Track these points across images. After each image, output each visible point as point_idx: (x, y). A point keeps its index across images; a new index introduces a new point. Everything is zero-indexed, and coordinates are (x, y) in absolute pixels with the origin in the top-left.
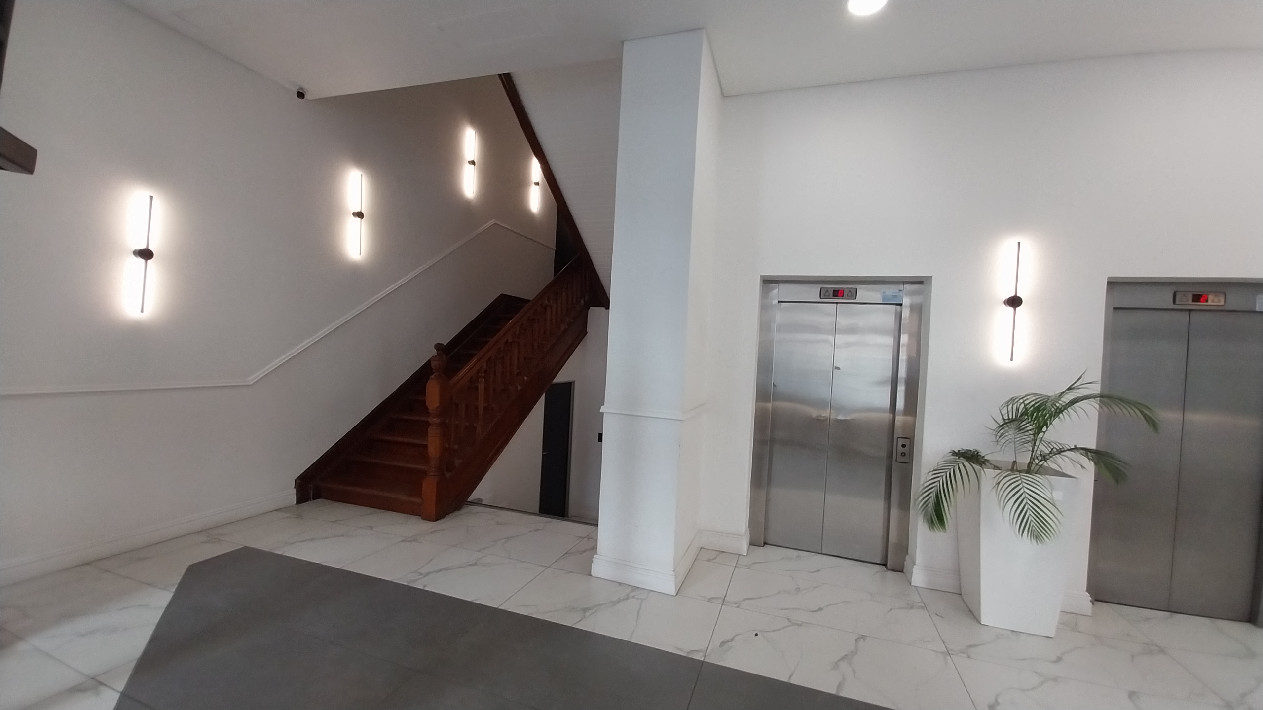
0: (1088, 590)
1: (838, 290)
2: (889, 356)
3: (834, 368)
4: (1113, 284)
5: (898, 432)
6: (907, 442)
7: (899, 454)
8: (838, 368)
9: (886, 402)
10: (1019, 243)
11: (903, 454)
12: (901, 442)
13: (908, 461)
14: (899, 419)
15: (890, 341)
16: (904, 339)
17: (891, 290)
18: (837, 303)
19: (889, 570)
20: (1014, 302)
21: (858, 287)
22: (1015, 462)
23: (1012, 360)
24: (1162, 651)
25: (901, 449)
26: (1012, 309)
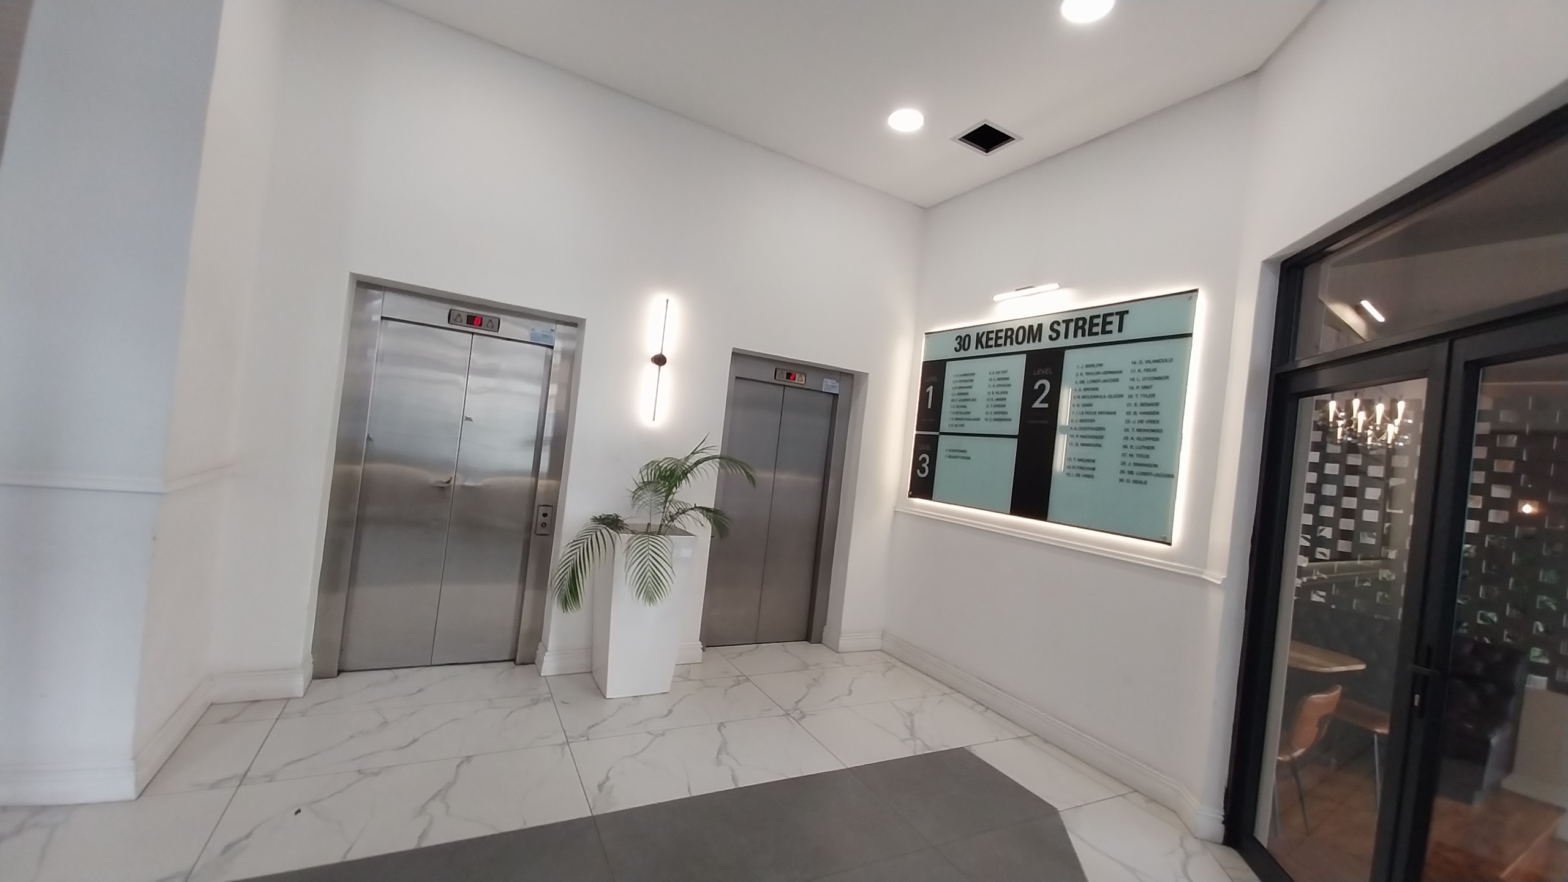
0: (700, 640)
1: (475, 317)
2: (535, 409)
3: (464, 418)
4: (738, 356)
5: (540, 500)
6: (548, 511)
7: (539, 525)
8: (469, 419)
9: (528, 463)
10: (667, 300)
11: (544, 525)
12: (542, 510)
13: (549, 533)
14: (542, 483)
15: (536, 390)
16: (553, 390)
17: (541, 328)
18: (473, 333)
19: (518, 665)
20: (660, 360)
21: (501, 317)
22: (649, 524)
23: (654, 420)
24: (748, 680)
25: (541, 519)
26: (657, 366)
